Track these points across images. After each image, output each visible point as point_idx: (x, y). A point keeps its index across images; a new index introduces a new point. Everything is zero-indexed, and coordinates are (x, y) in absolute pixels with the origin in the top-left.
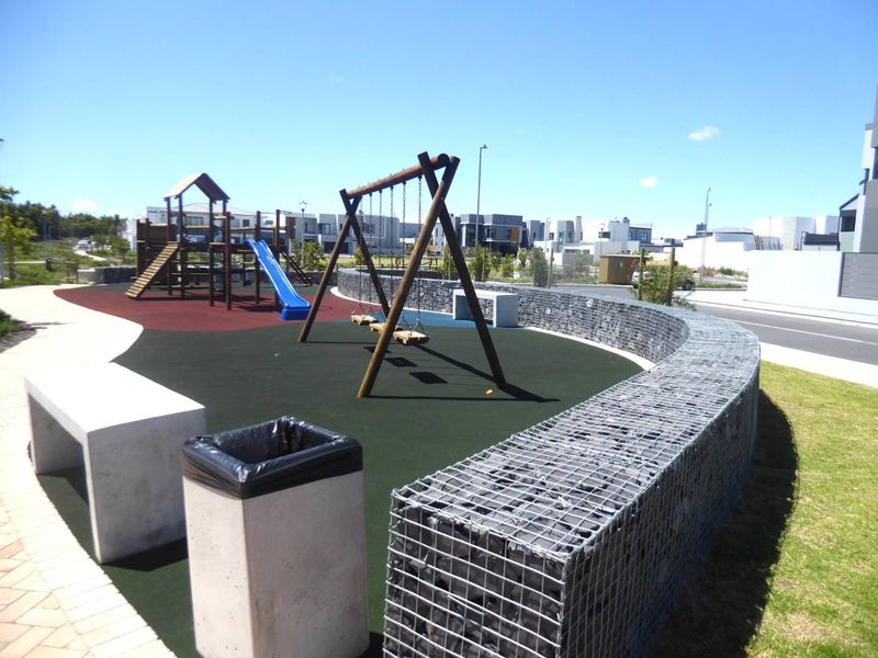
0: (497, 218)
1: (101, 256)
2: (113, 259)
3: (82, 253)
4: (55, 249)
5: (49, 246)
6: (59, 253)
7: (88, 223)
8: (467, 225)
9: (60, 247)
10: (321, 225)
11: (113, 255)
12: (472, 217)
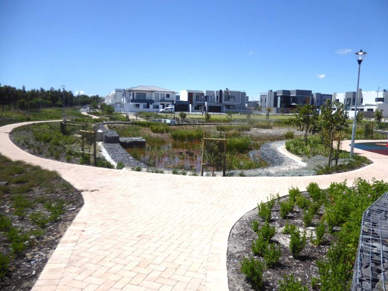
0: (298, 92)
1: (96, 116)
2: (103, 117)
3: (85, 113)
4: (70, 111)
5: (68, 110)
6: (72, 113)
7: (85, 99)
8: (281, 96)
9: (73, 110)
10: (206, 97)
11: (103, 114)
12: (284, 92)
